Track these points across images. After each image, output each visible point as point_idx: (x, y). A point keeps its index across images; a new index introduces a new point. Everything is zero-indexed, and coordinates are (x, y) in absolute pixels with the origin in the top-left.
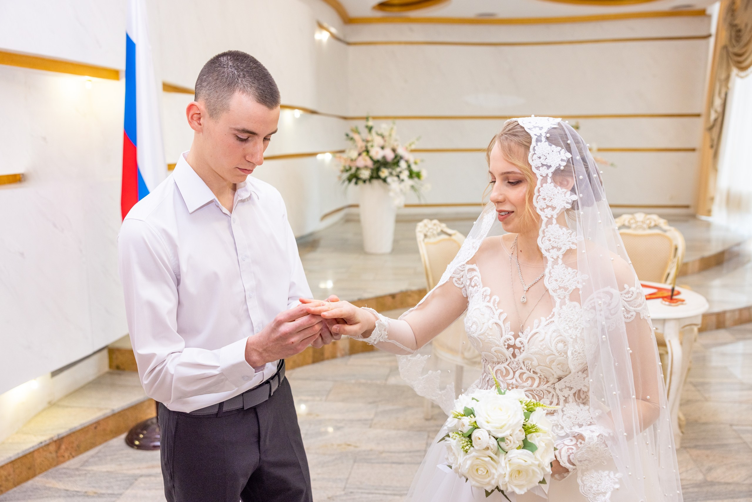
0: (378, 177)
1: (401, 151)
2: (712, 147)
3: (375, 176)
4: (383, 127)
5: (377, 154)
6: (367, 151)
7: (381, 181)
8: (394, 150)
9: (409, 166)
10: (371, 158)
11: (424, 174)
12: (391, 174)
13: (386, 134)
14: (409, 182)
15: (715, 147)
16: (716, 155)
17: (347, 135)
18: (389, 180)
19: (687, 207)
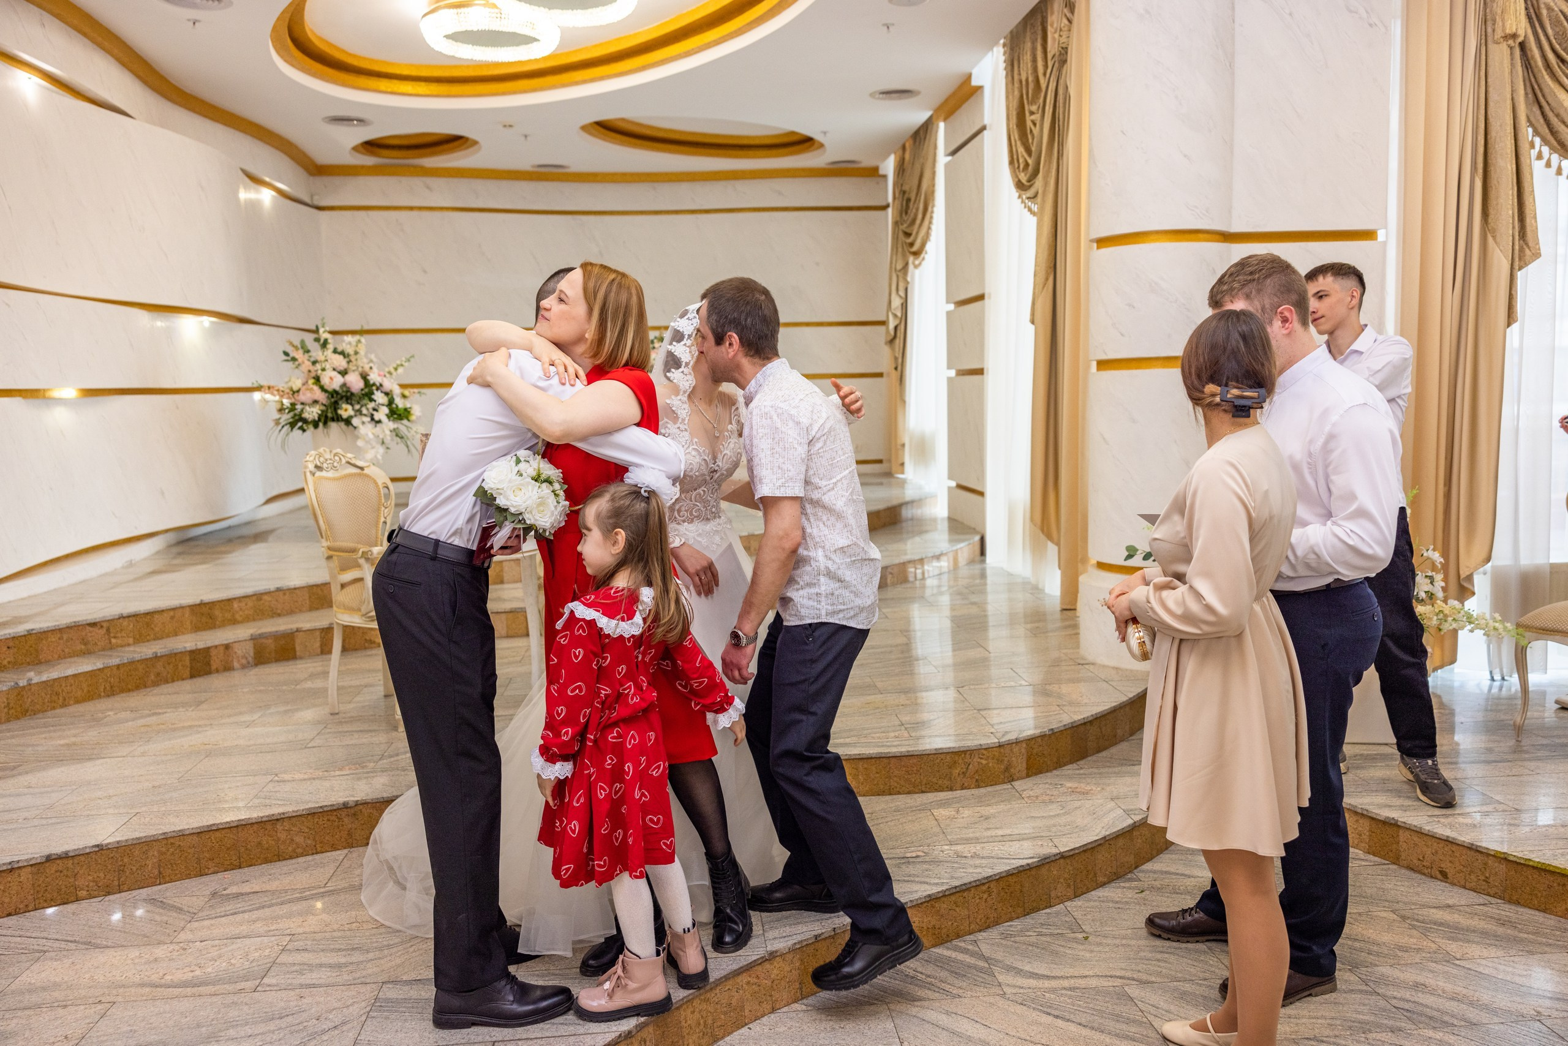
0: (338, 418)
1: (374, 377)
2: (896, 369)
3: (330, 416)
4: (348, 343)
5: (333, 381)
6: (317, 379)
7: (342, 424)
8: (364, 377)
9: (391, 402)
10: (323, 389)
11: (416, 411)
12: (359, 412)
13: (350, 350)
14: (389, 425)
15: (899, 368)
16: (901, 379)
17: (286, 354)
18: (355, 421)
19: (880, 461)
